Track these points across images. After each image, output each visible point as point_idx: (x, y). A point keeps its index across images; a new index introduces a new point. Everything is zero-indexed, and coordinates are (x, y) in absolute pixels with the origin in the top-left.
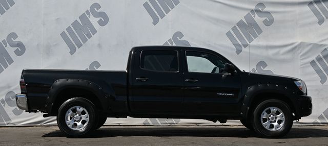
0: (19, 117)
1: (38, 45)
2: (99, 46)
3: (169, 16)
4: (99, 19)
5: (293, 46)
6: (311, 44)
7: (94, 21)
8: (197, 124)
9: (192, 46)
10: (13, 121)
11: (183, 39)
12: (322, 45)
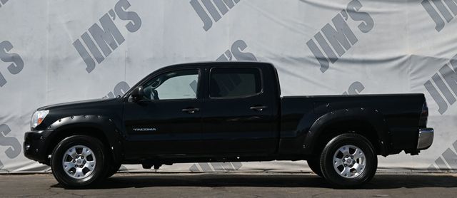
0: (15, 161)
1: (41, 58)
2: (128, 60)
3: (227, 18)
4: (127, 22)
5: (400, 61)
6: (425, 58)
7: (121, 25)
8: (265, 170)
9: (258, 61)
10: (5, 167)
11: (245, 51)
12: (440, 59)
